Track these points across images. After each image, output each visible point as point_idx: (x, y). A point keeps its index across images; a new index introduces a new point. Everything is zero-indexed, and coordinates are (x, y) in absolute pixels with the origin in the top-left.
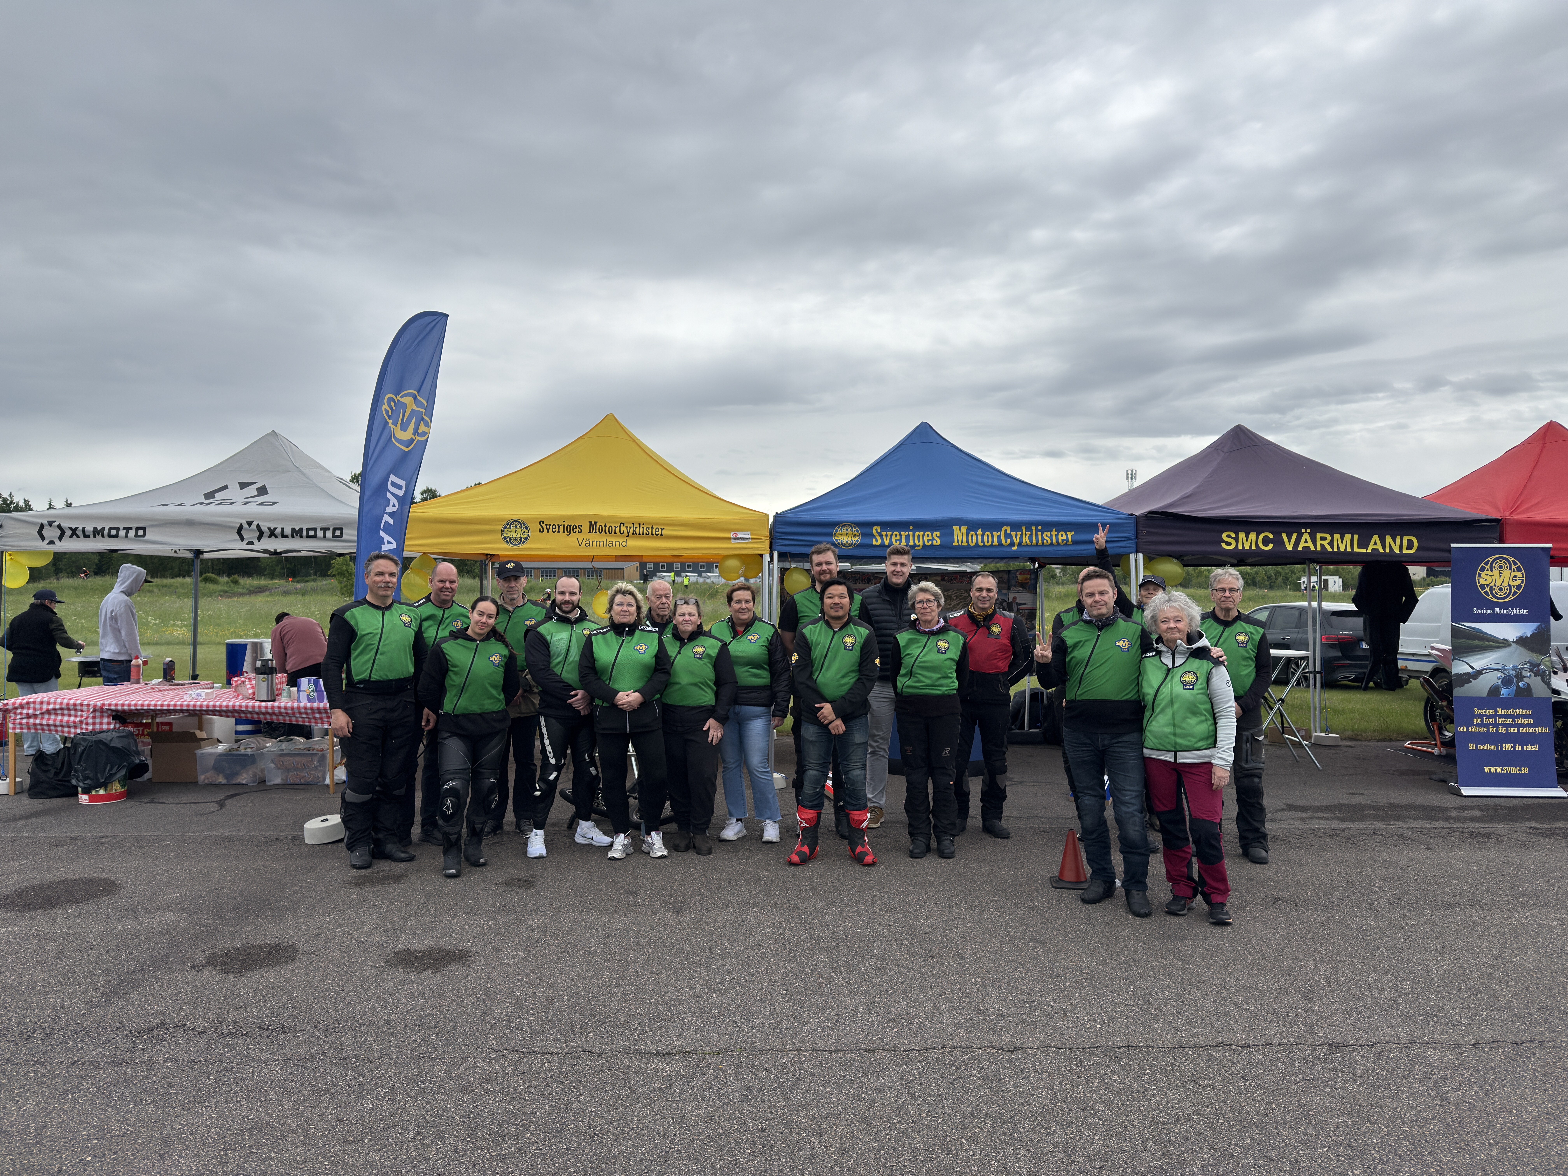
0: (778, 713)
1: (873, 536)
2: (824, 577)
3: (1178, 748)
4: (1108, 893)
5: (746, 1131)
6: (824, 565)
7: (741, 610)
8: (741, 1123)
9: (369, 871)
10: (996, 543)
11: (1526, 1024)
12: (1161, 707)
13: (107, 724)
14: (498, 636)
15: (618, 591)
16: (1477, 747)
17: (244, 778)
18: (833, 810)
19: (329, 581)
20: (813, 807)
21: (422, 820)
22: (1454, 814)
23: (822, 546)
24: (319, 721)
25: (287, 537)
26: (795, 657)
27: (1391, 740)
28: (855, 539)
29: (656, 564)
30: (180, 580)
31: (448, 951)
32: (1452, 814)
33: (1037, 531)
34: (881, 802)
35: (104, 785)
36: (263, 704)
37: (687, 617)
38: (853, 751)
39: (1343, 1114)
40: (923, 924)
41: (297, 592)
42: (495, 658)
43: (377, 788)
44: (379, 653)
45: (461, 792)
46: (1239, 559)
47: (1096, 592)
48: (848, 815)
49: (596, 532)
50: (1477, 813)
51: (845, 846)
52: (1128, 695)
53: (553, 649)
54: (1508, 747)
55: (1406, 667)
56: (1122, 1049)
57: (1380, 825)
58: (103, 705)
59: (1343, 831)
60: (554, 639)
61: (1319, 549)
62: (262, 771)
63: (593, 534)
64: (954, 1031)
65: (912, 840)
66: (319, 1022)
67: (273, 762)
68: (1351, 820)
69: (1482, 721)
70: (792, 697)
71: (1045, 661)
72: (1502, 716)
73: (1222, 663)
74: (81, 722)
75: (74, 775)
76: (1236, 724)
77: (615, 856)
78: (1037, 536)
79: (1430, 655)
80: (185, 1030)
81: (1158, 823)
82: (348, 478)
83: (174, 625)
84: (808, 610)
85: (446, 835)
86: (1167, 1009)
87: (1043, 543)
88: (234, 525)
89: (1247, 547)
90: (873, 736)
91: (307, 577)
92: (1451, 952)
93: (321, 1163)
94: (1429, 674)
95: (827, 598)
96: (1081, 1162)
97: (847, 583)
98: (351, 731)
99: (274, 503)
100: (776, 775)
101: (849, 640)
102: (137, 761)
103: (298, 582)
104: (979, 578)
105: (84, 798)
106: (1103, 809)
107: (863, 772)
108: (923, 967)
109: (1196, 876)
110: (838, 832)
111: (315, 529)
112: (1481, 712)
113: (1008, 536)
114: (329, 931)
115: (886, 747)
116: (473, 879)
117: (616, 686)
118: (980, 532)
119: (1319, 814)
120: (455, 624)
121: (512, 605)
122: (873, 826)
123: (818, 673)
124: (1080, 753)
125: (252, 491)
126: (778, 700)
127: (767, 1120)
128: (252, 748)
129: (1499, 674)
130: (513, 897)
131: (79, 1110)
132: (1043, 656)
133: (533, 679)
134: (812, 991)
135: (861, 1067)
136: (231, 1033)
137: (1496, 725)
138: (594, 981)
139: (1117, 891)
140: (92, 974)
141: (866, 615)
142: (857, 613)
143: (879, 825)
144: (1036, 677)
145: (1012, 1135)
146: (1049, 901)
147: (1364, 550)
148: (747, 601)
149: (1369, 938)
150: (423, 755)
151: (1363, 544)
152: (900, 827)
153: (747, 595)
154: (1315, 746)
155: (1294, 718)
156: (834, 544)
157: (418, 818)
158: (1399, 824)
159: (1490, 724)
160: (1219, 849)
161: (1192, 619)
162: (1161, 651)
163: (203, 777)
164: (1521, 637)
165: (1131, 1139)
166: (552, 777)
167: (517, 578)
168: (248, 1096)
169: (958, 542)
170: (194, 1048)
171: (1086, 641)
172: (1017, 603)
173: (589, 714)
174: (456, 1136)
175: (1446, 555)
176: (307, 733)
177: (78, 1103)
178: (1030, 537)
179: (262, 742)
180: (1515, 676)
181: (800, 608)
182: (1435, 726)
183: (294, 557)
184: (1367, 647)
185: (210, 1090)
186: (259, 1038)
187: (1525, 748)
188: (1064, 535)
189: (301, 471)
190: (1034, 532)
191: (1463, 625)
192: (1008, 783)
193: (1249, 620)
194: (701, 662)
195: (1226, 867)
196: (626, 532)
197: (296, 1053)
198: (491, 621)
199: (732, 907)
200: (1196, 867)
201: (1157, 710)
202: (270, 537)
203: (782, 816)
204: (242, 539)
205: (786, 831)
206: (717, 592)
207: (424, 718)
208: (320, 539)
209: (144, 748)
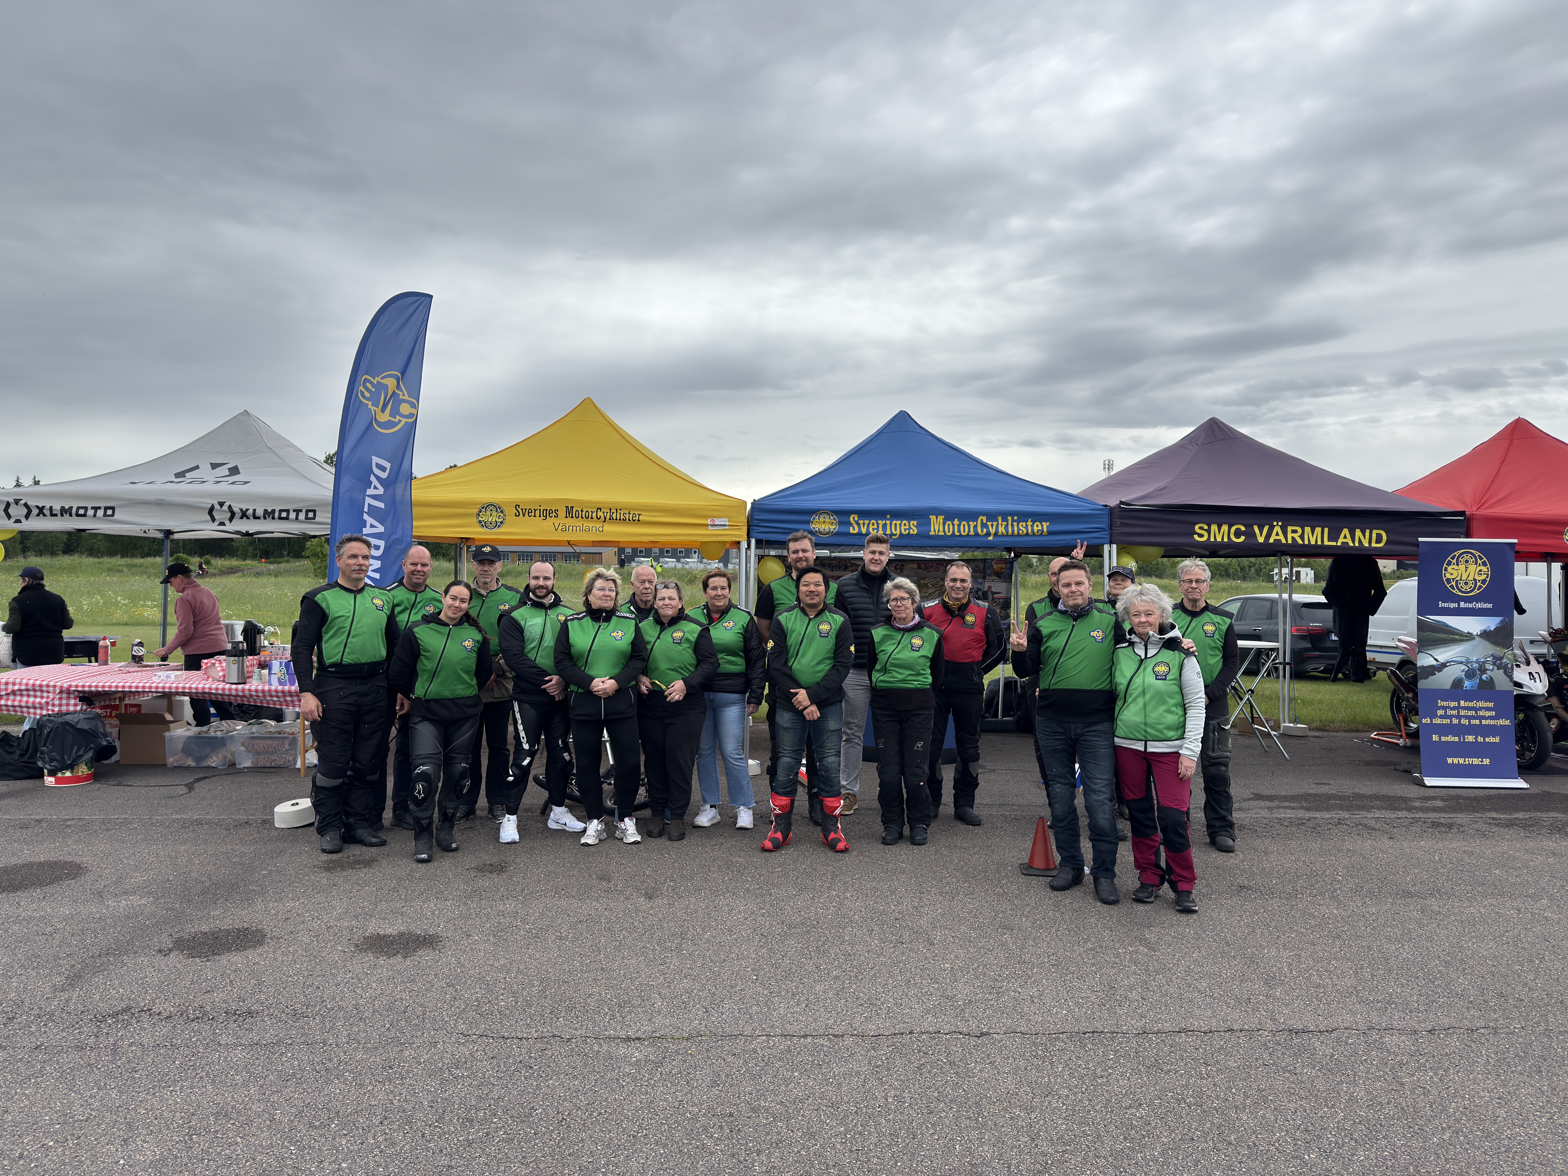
0: (753, 700)
1: (851, 524)
2: (801, 564)
3: (1149, 737)
4: (1077, 880)
5: (713, 1115)
6: (800, 553)
7: (717, 597)
8: (709, 1108)
9: (340, 855)
10: (972, 533)
11: (1480, 1011)
12: (1134, 696)
13: (74, 706)
14: (471, 620)
15: (599, 576)
16: (1440, 739)
17: (214, 761)
18: (807, 797)
19: (302, 563)
20: (785, 794)
21: (394, 805)
22: (1417, 804)
23: (799, 534)
24: (290, 704)
25: (259, 518)
26: (771, 644)
27: (1358, 731)
28: (832, 528)
29: (634, 550)
30: (150, 560)
31: (419, 936)
32: (1415, 804)
33: (1013, 521)
34: (855, 789)
35: (71, 767)
36: (234, 686)
37: (667, 601)
38: (828, 738)
39: (1301, 1099)
40: (894, 910)
41: (269, 573)
42: (468, 644)
43: (349, 773)
44: (351, 636)
45: (432, 777)
46: (1211, 551)
47: (1073, 582)
48: (821, 802)
49: (572, 517)
50: (1439, 803)
51: (818, 833)
52: (1101, 685)
53: (527, 634)
54: (1470, 738)
55: (1374, 659)
56: (1087, 1035)
57: (1346, 815)
58: (70, 686)
59: (1309, 820)
60: (528, 624)
61: (1290, 541)
62: (232, 754)
63: (569, 519)
64: (922, 1016)
65: (885, 828)
66: (287, 1007)
67: (243, 744)
68: (1317, 809)
69: (1446, 712)
70: (767, 684)
71: (1021, 649)
72: (1464, 708)
73: (1193, 653)
74: (47, 703)
75: (40, 757)
76: (1205, 715)
77: (588, 842)
78: (1013, 526)
79: (1397, 647)
80: (150, 1015)
81: (1127, 812)
82: (323, 458)
83: (143, 606)
84: (783, 597)
85: (417, 820)
86: (1134, 995)
87: (1018, 533)
88: (204, 505)
89: (1219, 539)
90: (848, 724)
91: (280, 558)
92: (1410, 940)
93: (287, 1147)
94: (1396, 666)
95: (804, 585)
96: (1045, 1146)
97: (824, 571)
98: (321, 714)
99: (246, 483)
100: (751, 762)
101: (824, 627)
102: (105, 743)
103: (271, 563)
104: (954, 568)
105: (49, 780)
106: (1073, 796)
107: (837, 759)
108: (893, 953)
109: (1163, 864)
110: (811, 818)
111: (288, 511)
112: (1445, 704)
113: (984, 525)
114: (298, 915)
115: (860, 734)
116: (445, 864)
117: (592, 673)
118: (956, 522)
119: (1286, 804)
120: (428, 608)
121: (485, 589)
122: (847, 813)
123: (793, 660)
124: (1053, 741)
125: (224, 470)
126: (754, 687)
127: (735, 1105)
128: (222, 731)
129: (1463, 667)
130: (484, 882)
131: (42, 1095)
132: (1019, 644)
133: (506, 664)
134: (783, 976)
135: (830, 1052)
136: (197, 1018)
137: (1459, 717)
138: (565, 967)
139: (1086, 878)
140: (56, 957)
141: (841, 603)
142: (832, 601)
143: (852, 812)
144: (1011, 666)
145: (977, 1119)
146: (1019, 888)
147: (1334, 544)
148: (723, 588)
149: (1331, 926)
150: (395, 740)
151: (1333, 537)
152: (873, 814)
153: (723, 581)
154: (1286, 736)
155: (1263, 709)
156: (811, 532)
157: (389, 803)
158: (1364, 813)
159: (1453, 716)
160: (1185, 837)
161: (1163, 610)
162: (1134, 642)
163: (172, 760)
164: (1485, 632)
165: (1093, 1124)
166: (525, 763)
167: (492, 562)
168: (214, 1081)
169: (935, 531)
170: (159, 1032)
171: (1061, 631)
172: (992, 592)
173: (563, 699)
174: (423, 1121)
175: (1414, 549)
176: (279, 717)
177: (41, 1087)
178: (1007, 526)
179: (231, 724)
180: (1478, 670)
181: (776, 595)
182: (1401, 718)
183: (267, 538)
184: (1336, 639)
185: (175, 1075)
186: (226, 1023)
187: (1487, 740)
188: (1040, 526)
189: (273, 452)
190: (1010, 522)
191: (1429, 618)
192: (980, 771)
193: (1217, 611)
194: (680, 648)
195: (1193, 855)
196: (603, 518)
197: (263, 1037)
198: (465, 606)
199: (705, 893)
200: (1163, 855)
201: (1129, 700)
202: (242, 518)
203: (756, 802)
204: (213, 520)
205: (760, 818)
206: (695, 577)
207: (399, 702)
208: (292, 520)
209: (112, 729)
